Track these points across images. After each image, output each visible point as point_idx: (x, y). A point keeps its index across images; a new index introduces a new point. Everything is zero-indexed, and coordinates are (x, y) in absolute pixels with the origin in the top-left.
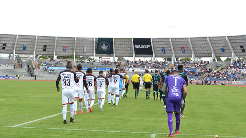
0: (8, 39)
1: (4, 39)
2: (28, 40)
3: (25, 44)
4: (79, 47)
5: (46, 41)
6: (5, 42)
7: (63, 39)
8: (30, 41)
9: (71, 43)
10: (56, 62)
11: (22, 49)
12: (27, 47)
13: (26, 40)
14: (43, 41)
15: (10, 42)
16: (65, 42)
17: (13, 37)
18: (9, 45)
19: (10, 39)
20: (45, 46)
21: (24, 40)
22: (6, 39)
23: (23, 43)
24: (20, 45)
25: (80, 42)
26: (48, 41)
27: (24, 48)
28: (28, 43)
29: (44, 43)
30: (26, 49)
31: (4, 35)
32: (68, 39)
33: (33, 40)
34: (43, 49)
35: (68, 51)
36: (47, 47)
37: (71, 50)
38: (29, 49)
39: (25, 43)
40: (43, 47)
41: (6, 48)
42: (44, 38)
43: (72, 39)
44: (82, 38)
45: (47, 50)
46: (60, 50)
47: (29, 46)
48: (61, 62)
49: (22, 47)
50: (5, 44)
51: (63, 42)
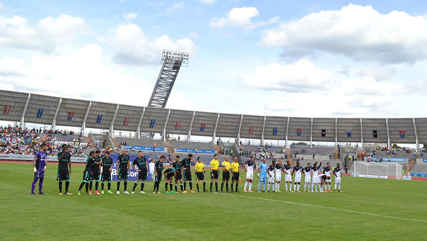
0: (327, 124)
1: (321, 124)
2: (352, 125)
3: (349, 130)
4: (422, 131)
5: (374, 125)
6: (324, 128)
7: (397, 121)
8: (354, 125)
9: (409, 127)
10: (389, 152)
11: (346, 136)
12: (352, 132)
13: (349, 125)
14: (371, 125)
15: (329, 128)
16: (401, 125)
17: (332, 121)
18: (329, 132)
19: (329, 124)
20: (375, 132)
21: (346, 125)
22: (324, 124)
23: (346, 128)
24: (343, 132)
25: (423, 125)
26: (377, 125)
27: (349, 135)
28: (352, 128)
29: (373, 127)
30: (352, 136)
31: (320, 119)
32: (404, 121)
33: (357, 124)
34: (373, 136)
35: (408, 137)
36: (378, 133)
37: (411, 135)
38: (355, 136)
39: (349, 128)
40: (372, 132)
41: (326, 135)
42: (371, 121)
43: (410, 121)
44: (423, 118)
45: (378, 136)
46: (397, 137)
47: (355, 132)
48: (395, 152)
49: (346, 133)
50: (324, 131)
51: (398, 125)
